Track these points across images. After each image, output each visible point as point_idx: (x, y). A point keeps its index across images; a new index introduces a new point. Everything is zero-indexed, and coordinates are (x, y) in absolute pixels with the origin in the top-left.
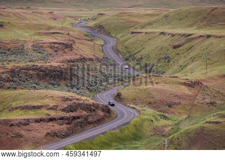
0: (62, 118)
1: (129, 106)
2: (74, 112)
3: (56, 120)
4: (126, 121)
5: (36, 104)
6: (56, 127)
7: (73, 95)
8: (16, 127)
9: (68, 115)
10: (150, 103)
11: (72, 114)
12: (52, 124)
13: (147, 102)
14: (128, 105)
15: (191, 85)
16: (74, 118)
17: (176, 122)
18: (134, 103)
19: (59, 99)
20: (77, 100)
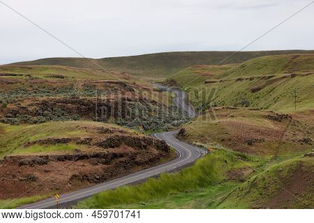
0: (97, 156)
1: (195, 145)
2: (116, 148)
3: (88, 158)
5: (60, 137)
6: (87, 167)
8: (28, 167)
9: (105, 151)
10: (223, 140)
11: (111, 150)
12: (82, 164)
13: (218, 139)
14: (194, 143)
15: (278, 118)
16: (115, 156)
18: (202, 141)
19: (96, 131)
20: (121, 132)
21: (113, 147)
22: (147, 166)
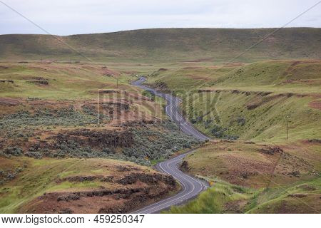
0: (118, 192)
1: (197, 177)
2: (133, 185)
3: (111, 194)
4: (194, 195)
5: (87, 175)
6: (112, 201)
7: (132, 164)
8: (65, 202)
9: (125, 187)
10: (221, 173)
11: (130, 187)
12: (107, 199)
13: (218, 172)
14: (196, 175)
15: (271, 152)
16: (133, 191)
17: (253, 196)
18: (203, 174)
19: (116, 170)
20: (136, 169)
21: (131, 184)
22: (158, 199)
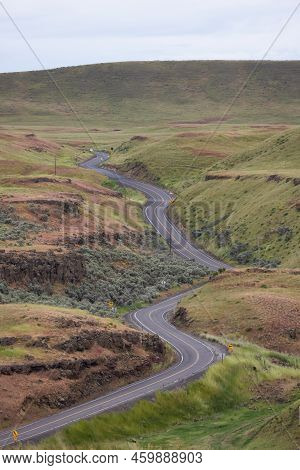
0: (59, 366)
1: (203, 338)
2: (85, 352)
3: (46, 369)
4: (198, 370)
6: (44, 384)
7: (83, 313)
9: (71, 358)
10: (249, 330)
11: (81, 356)
12: (37, 379)
13: (242, 327)
14: (202, 334)
16: (85, 364)
18: (217, 332)
19: (53, 324)
20: (91, 324)
21: (81, 350)
22: (132, 379)
